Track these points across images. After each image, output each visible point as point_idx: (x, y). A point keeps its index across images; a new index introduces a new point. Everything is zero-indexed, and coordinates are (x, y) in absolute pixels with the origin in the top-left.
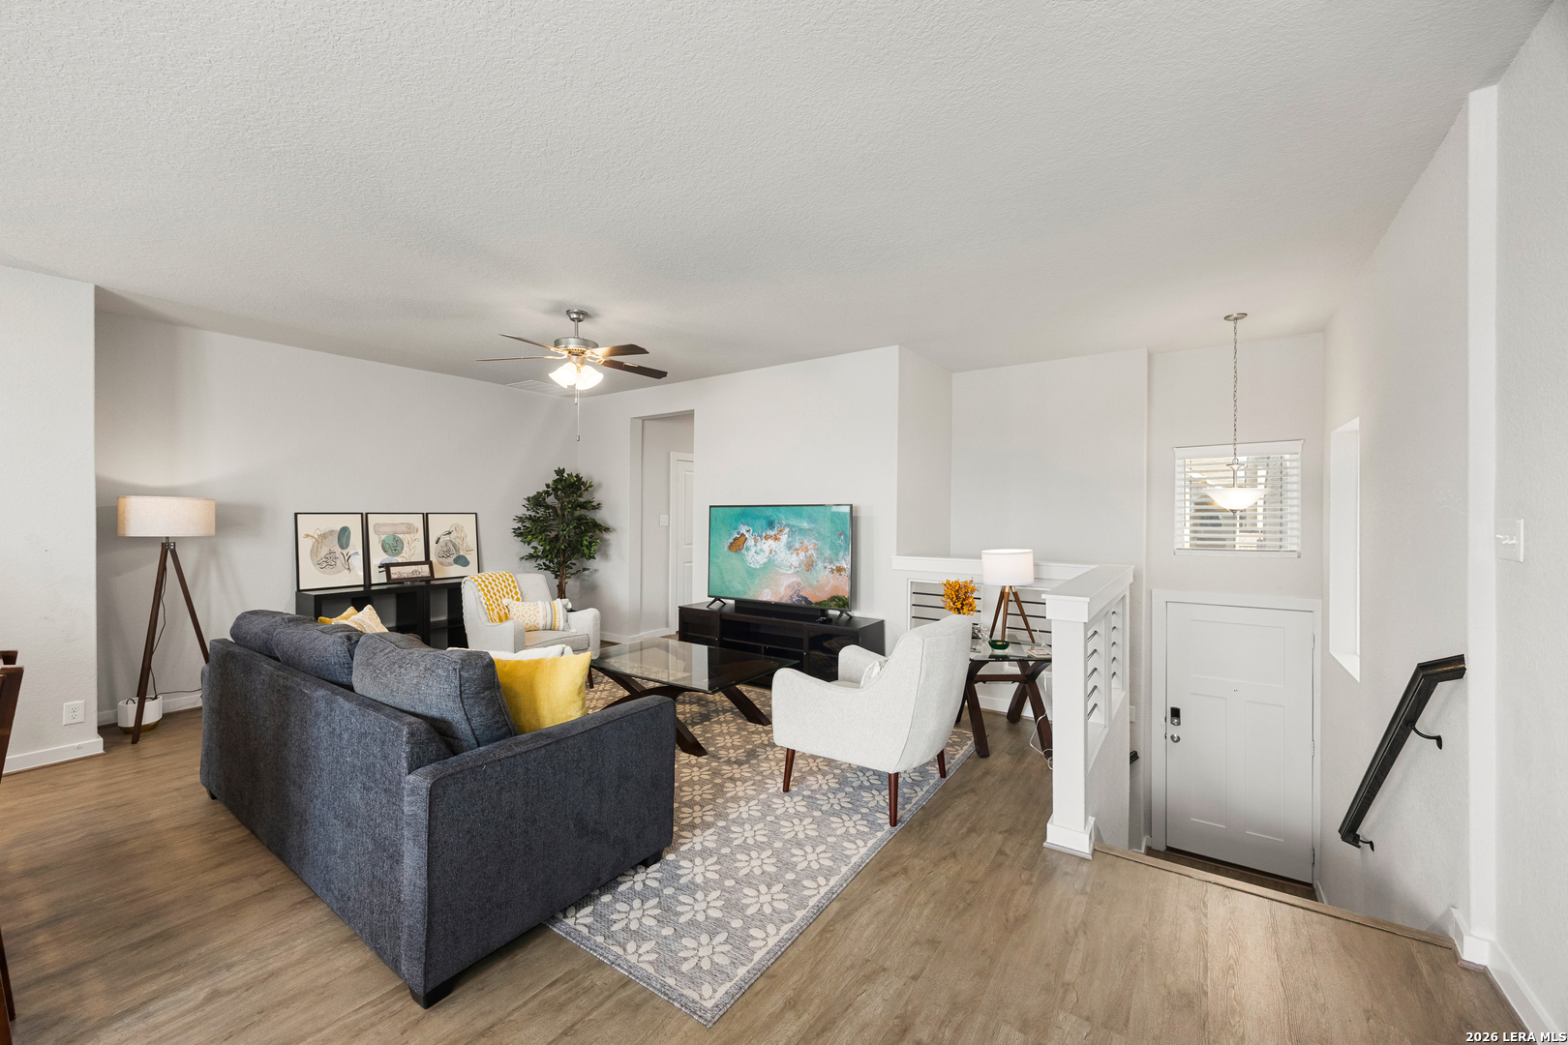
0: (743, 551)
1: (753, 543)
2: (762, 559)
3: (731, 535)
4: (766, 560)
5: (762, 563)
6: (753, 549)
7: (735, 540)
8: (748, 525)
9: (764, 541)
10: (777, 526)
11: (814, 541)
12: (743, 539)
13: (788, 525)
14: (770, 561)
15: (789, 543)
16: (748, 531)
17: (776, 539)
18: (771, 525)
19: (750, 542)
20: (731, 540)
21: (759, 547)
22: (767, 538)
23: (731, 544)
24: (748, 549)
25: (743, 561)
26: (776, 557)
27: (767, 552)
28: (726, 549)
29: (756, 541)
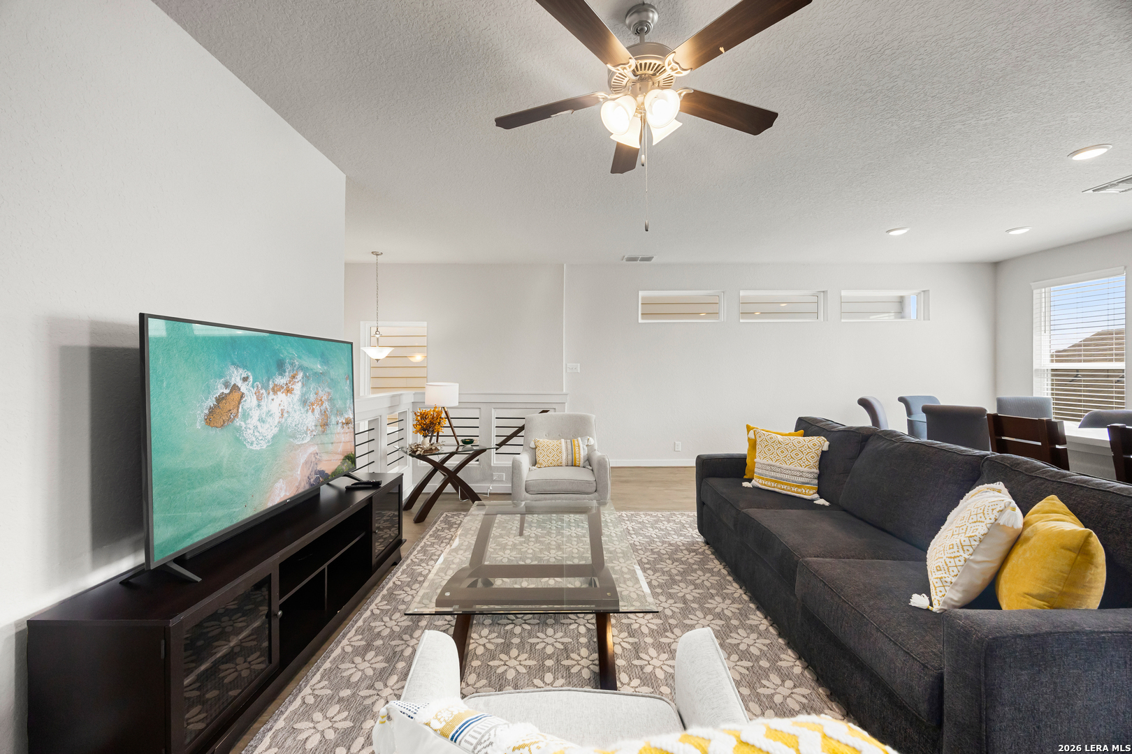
0: (238, 422)
1: (255, 402)
2: (269, 430)
3: (208, 389)
4: (275, 430)
5: (269, 437)
6: (255, 414)
7: (219, 400)
8: (245, 367)
9: (272, 396)
10: (288, 367)
11: (327, 389)
12: (236, 395)
13: (301, 368)
14: (281, 430)
15: (303, 395)
16: (245, 379)
17: (289, 391)
18: (281, 366)
19: (250, 401)
20: (211, 402)
21: (265, 409)
22: (276, 390)
23: (212, 411)
24: (246, 416)
25: (239, 441)
26: (290, 420)
27: (278, 414)
28: (200, 424)
29: (259, 399)
